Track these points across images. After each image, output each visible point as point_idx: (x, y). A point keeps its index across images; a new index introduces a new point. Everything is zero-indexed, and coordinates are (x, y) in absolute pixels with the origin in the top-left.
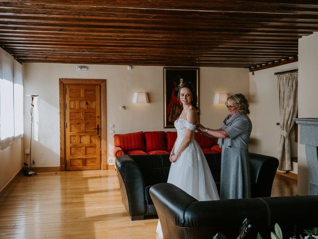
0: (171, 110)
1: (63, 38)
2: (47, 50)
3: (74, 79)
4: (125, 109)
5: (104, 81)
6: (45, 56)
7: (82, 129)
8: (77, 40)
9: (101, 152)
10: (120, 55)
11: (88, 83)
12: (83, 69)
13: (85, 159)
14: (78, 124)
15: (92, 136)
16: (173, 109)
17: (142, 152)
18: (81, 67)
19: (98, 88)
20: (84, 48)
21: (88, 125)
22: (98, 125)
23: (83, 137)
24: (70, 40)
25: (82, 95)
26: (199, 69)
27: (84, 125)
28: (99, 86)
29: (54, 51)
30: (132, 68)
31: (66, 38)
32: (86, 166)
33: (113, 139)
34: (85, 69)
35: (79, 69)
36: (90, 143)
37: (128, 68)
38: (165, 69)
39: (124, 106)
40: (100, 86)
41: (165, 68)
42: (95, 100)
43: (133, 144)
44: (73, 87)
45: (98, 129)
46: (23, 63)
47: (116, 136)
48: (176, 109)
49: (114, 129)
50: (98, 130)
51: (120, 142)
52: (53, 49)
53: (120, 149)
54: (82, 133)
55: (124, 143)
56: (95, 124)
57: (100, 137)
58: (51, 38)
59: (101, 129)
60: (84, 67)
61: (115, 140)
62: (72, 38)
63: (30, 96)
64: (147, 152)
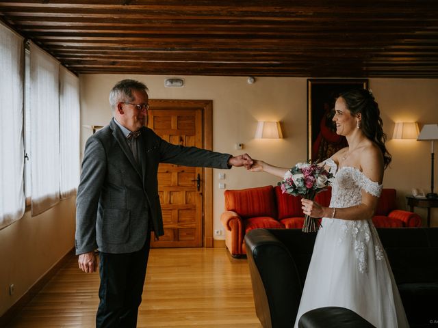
0: (320, 150)
1: (134, 21)
2: (112, 49)
3: (160, 100)
4: (243, 148)
5: (209, 103)
6: (112, 60)
7: (172, 180)
8: (158, 25)
9: (203, 218)
10: (235, 55)
11: (182, 106)
12: (174, 83)
13: (178, 229)
14: (167, 172)
15: (189, 191)
16: (323, 149)
17: (271, 220)
18: (172, 81)
19: (199, 114)
20: (175, 43)
21: (183, 174)
22: (199, 175)
23: (175, 194)
24: (147, 25)
25: (174, 125)
26: (367, 81)
27: (177, 174)
28: (200, 112)
29: (123, 49)
30: (255, 80)
31: (140, 21)
32: (178, 240)
33: (223, 197)
34: (179, 84)
35: (169, 83)
36: (186, 203)
37: (249, 81)
38: (310, 83)
39: (241, 143)
40: (203, 110)
41: (310, 80)
42: (194, 134)
43: (256, 205)
44: (159, 113)
45: (199, 181)
46: (80, 75)
47: (228, 192)
48: (327, 148)
49: (225, 181)
50: (199, 183)
51: (235, 202)
52: (121, 46)
53: (234, 214)
54: (173, 186)
55: (241, 204)
56: (195, 173)
57: (202, 194)
58: (114, 20)
59: (203, 181)
60: (177, 80)
61: (226, 199)
62: (150, 21)
63: (90, 127)
64: (279, 221)
